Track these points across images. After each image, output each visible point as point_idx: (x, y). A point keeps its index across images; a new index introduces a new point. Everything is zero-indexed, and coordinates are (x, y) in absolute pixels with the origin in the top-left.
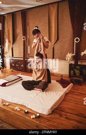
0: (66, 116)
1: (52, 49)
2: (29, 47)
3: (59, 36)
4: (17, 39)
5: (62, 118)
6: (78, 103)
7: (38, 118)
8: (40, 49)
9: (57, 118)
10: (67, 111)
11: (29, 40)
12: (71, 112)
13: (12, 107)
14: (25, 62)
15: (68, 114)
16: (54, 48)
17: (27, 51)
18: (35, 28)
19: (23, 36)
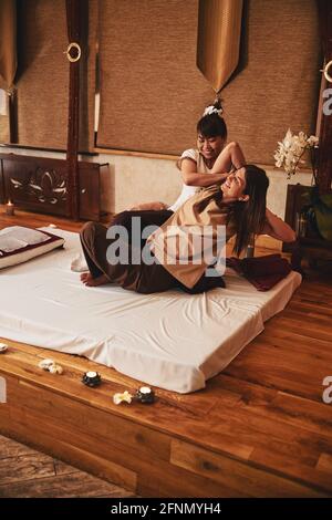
0: (269, 401)
2: (98, 97)
3: (250, 49)
4: (40, 56)
5: (254, 406)
6: (325, 353)
7: (147, 403)
9: (228, 408)
10: (275, 380)
11: (97, 61)
12: (291, 388)
13: (25, 360)
14: (78, 169)
15: (280, 392)
19: (70, 42)
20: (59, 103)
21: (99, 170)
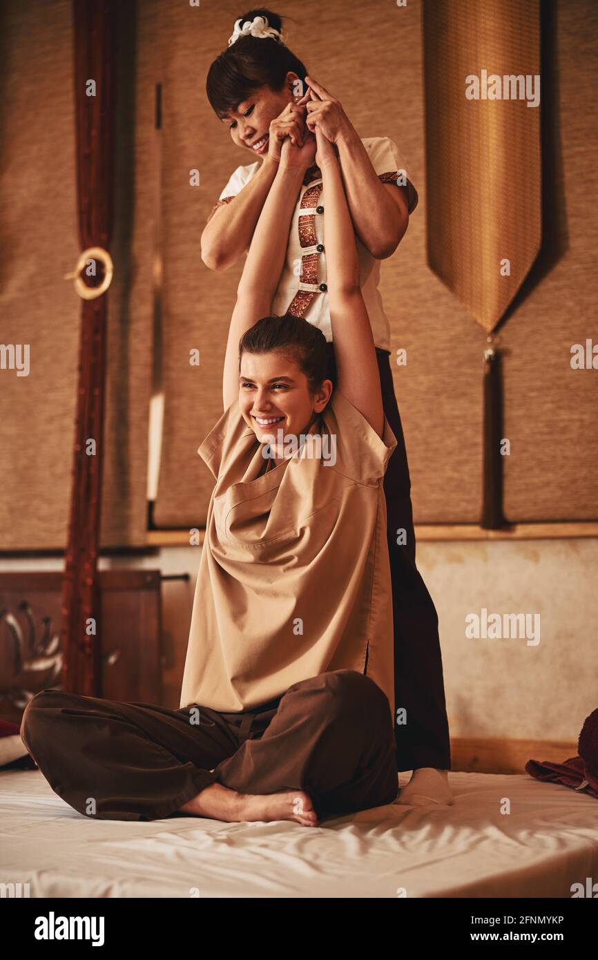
1: (478, 393)
8: (294, 285)
16: (509, 365)
17: (134, 450)
18: (237, 33)
19: (84, 247)
20: (51, 420)
21: (158, 588)
